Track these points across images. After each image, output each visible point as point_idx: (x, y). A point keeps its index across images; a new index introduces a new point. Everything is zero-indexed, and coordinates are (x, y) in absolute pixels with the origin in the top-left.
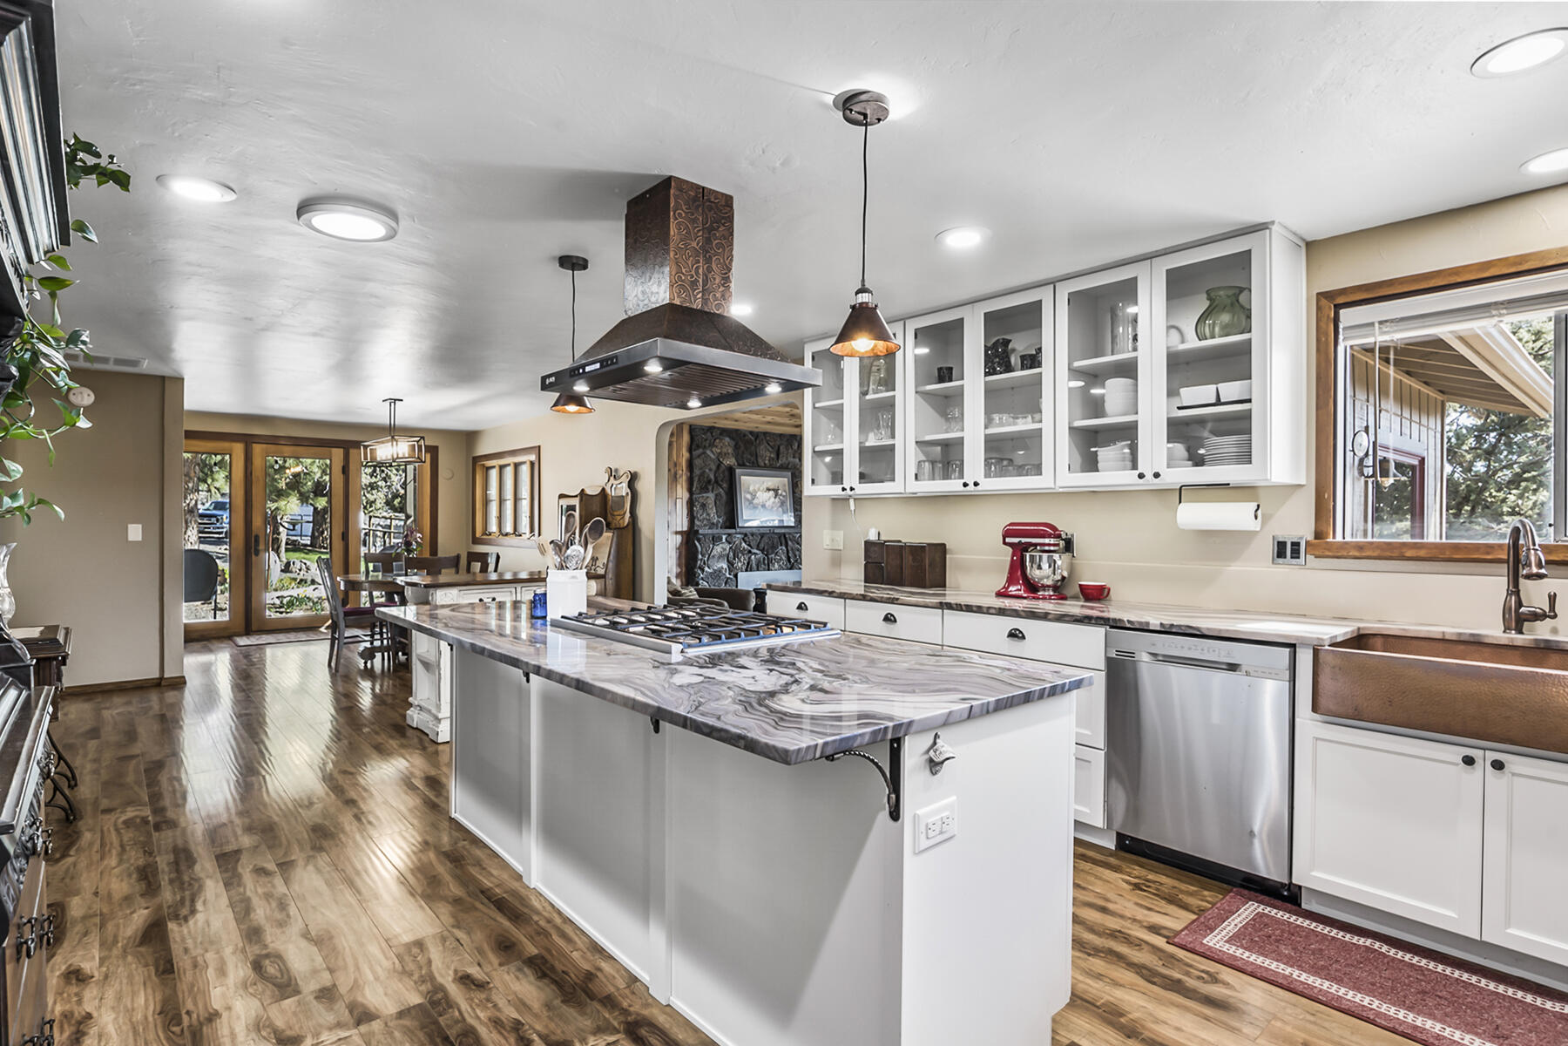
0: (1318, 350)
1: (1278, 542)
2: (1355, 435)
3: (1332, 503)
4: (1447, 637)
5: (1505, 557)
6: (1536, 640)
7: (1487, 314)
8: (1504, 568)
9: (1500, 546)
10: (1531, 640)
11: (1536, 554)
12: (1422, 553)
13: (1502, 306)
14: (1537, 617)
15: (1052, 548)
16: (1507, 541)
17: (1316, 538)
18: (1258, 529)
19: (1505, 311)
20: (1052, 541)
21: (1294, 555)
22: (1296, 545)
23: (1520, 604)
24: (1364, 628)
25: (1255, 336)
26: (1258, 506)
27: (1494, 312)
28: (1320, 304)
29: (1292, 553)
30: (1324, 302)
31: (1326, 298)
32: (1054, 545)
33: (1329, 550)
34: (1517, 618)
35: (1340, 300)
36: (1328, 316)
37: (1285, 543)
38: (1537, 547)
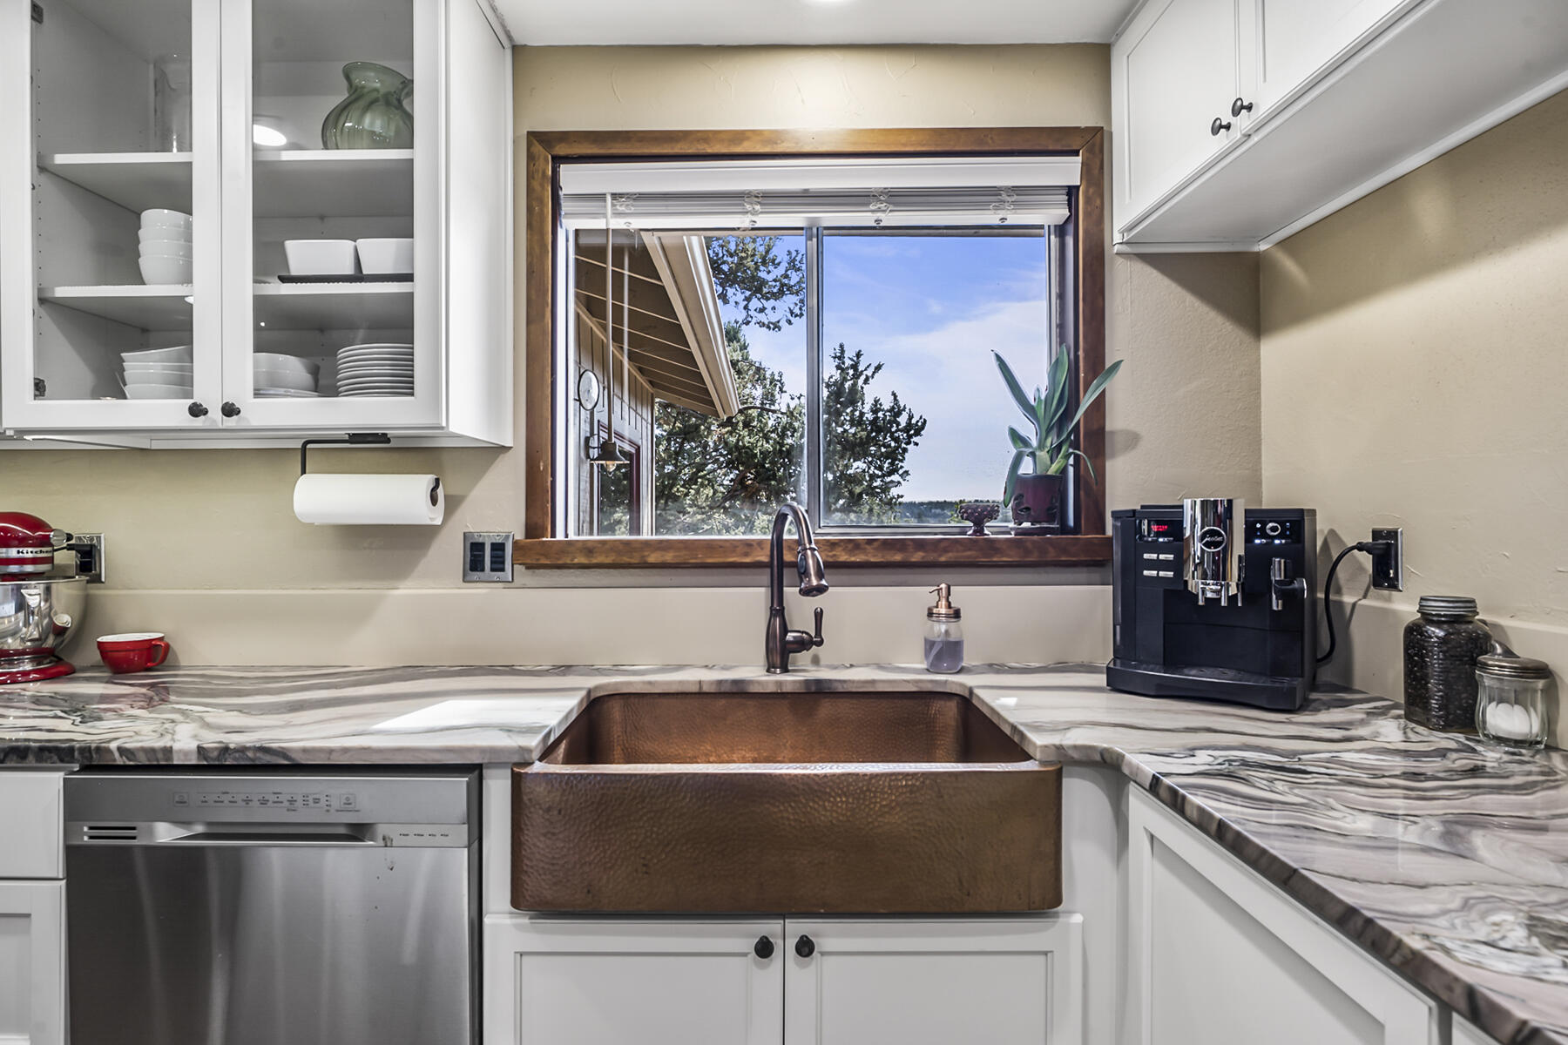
0: (529, 225)
1: (472, 544)
2: (581, 376)
3: (550, 479)
4: (706, 689)
5: (765, 559)
6: (807, 682)
7: (739, 209)
8: (765, 576)
9: (760, 543)
10: (800, 682)
11: (813, 555)
12: (669, 557)
13: (756, 199)
14: (803, 644)
15: (29, 568)
16: (770, 537)
17: (528, 536)
18: (438, 522)
19: (758, 207)
20: (28, 553)
21: (495, 566)
22: (498, 548)
23: (785, 630)
24: (597, 688)
25: (419, 154)
26: (437, 481)
27: (748, 207)
28: (532, 149)
29: (492, 563)
30: (538, 148)
31: (541, 142)
32: (34, 561)
33: (546, 556)
34: (781, 650)
35: (561, 150)
36: (544, 173)
37: (483, 545)
38: (813, 546)
